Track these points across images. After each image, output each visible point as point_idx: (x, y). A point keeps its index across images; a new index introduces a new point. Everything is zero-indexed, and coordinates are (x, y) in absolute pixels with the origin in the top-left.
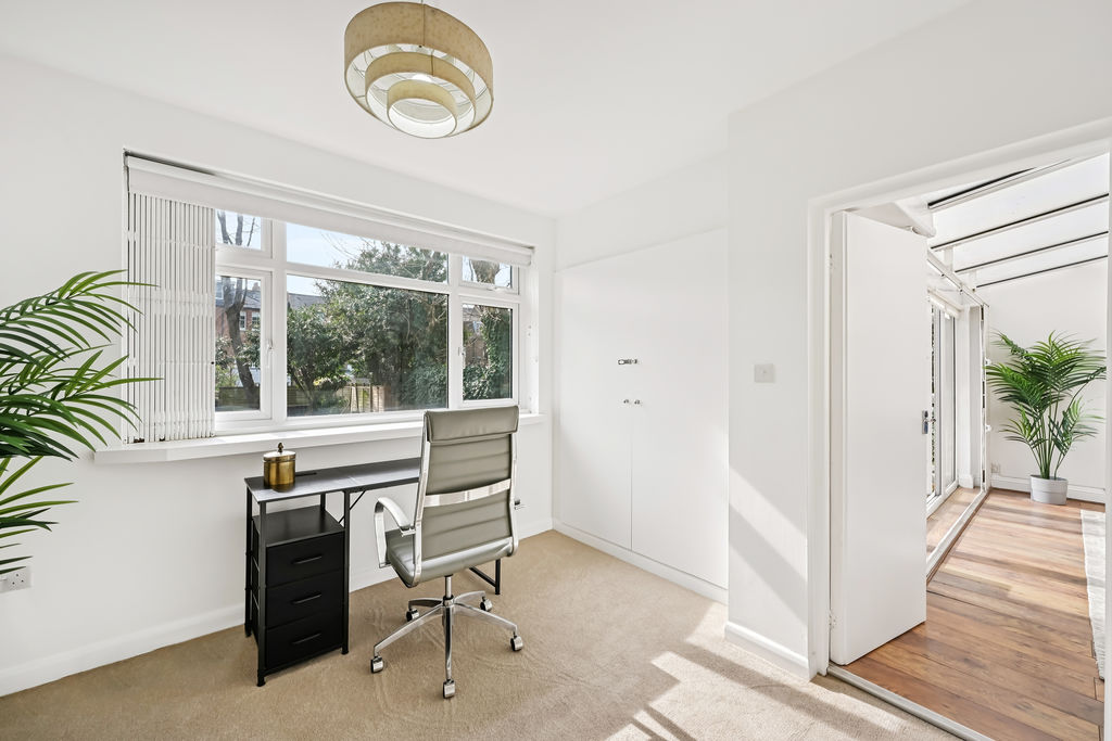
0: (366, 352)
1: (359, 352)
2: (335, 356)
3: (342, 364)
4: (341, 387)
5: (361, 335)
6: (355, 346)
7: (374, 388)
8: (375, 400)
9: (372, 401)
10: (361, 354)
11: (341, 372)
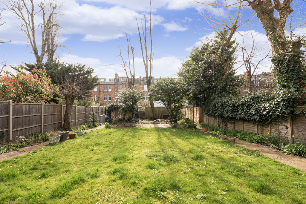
0: (192, 92)
1: (189, 93)
2: (179, 95)
3: (182, 98)
4: (182, 108)
5: (189, 85)
6: (187, 91)
7: (195, 108)
8: (195, 114)
9: (194, 114)
10: (190, 94)
11: (181, 102)
